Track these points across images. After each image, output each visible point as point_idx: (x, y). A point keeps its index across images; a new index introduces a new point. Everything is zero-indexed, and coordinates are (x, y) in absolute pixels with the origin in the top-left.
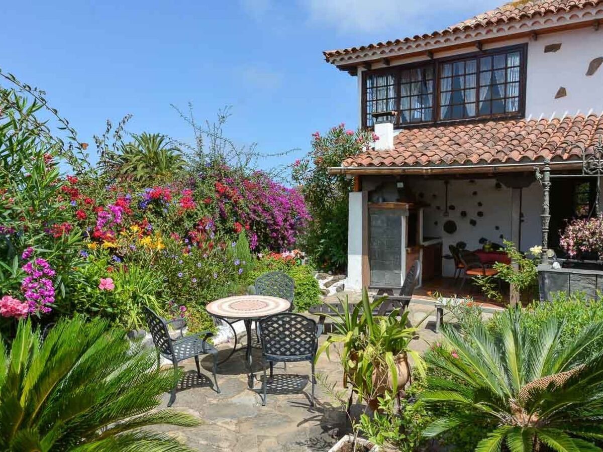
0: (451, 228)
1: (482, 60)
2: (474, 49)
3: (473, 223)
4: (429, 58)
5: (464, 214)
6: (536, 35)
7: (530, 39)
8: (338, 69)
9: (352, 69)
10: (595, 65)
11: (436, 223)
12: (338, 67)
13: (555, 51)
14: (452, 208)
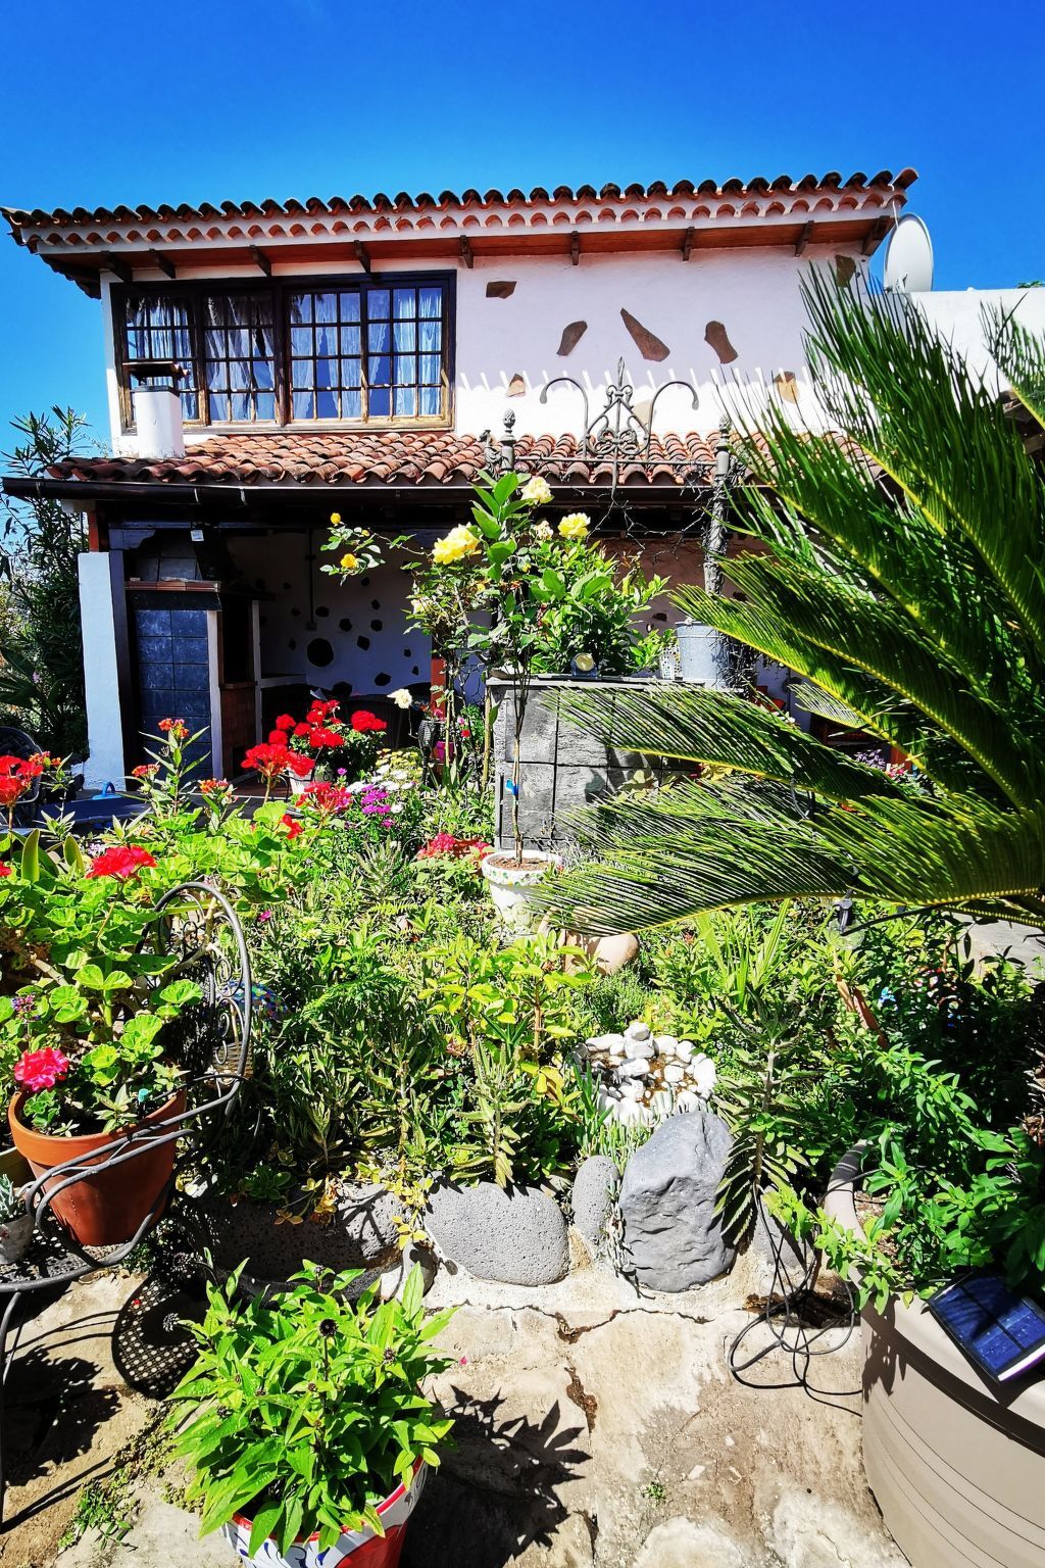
0: (322, 654)
1: (372, 294)
2: (354, 268)
3: (364, 643)
4: (262, 274)
5: (346, 625)
6: (469, 250)
7: (461, 262)
8: (49, 267)
9: (84, 272)
10: (572, 337)
11: (292, 645)
12: (47, 258)
13: (505, 297)
14: (323, 612)
